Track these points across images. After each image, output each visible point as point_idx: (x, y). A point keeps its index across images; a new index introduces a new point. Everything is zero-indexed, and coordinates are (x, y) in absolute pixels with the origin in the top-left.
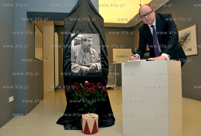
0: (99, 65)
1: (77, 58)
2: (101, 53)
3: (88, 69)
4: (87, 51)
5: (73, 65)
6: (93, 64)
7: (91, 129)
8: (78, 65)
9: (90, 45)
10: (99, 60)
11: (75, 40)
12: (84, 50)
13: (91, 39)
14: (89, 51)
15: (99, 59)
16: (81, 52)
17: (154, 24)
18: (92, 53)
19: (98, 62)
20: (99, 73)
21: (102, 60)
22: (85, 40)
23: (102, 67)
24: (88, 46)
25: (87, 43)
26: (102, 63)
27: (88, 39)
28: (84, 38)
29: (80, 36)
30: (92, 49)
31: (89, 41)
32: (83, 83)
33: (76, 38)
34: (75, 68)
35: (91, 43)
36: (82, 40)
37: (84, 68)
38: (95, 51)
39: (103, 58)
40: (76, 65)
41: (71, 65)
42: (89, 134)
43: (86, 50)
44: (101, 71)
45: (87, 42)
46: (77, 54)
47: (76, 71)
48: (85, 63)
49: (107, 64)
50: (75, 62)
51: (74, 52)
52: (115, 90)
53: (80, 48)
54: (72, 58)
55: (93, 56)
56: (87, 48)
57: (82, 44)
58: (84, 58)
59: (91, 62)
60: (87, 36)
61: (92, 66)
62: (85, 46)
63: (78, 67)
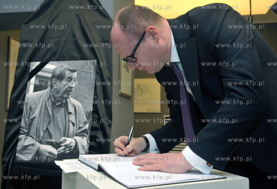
0: (84, 144)
1: (35, 122)
2: (93, 112)
3: (55, 151)
4: (60, 106)
6: (69, 141)
8: (34, 141)
9: (69, 91)
11: (38, 77)
12: (53, 104)
13: (75, 75)
14: (65, 105)
15: (87, 126)
21: (93, 128)
22: (60, 77)
24: (66, 91)
25: (62, 85)
26: (92, 138)
27: (68, 73)
28: (58, 72)
29: (50, 66)
31: (70, 79)
33: (40, 73)
34: (25, 148)
35: (73, 84)
36: (53, 77)
38: (80, 105)
43: (59, 102)
45: (64, 82)
47: (26, 157)
48: (51, 137)
50: (27, 134)
51: (31, 109)
53: (46, 98)
54: (23, 124)
55: (72, 118)
56: (62, 97)
57: (52, 87)
58: (49, 123)
59: (66, 134)
60: (66, 66)
61: (66, 146)
62: (58, 92)
63: (33, 145)
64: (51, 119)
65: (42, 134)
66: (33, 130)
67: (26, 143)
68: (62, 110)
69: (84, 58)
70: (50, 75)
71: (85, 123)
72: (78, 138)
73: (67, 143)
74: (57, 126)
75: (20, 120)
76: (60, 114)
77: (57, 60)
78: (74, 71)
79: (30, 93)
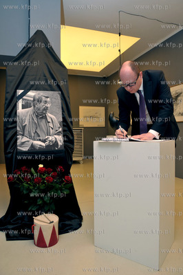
0: (60, 139)
2: (63, 121)
3: (43, 144)
4: (42, 118)
5: (21, 139)
7: (47, 239)
8: (28, 139)
9: (46, 109)
10: (60, 132)
12: (37, 116)
13: (48, 100)
14: (45, 117)
15: (61, 129)
16: (33, 119)
17: (141, 88)
18: (49, 120)
19: (58, 134)
20: (59, 151)
21: (64, 131)
22: (39, 101)
23: (64, 141)
24: (44, 109)
25: (42, 105)
26: (64, 136)
27: (44, 99)
28: (37, 97)
29: (31, 93)
30: (49, 115)
31: (46, 102)
32: (36, 168)
33: (24, 97)
34: (23, 143)
36: (34, 100)
37: (38, 143)
38: (55, 117)
39: (66, 129)
40: (25, 139)
41: (17, 139)
42: (45, 246)
43: (41, 115)
44: (63, 148)
46: (27, 123)
47: (25, 149)
48: (39, 136)
49: (71, 138)
50: (23, 135)
51: (22, 119)
52: (81, 165)
53: (32, 113)
54: (18, 129)
55: (51, 125)
56: (42, 112)
57: (34, 106)
58: (37, 128)
59: (48, 134)
60: (42, 94)
61: (50, 141)
62: (39, 110)
63: (28, 141)
64: (37, 126)
65: (33, 135)
66: (26, 133)
67: (23, 141)
68: (44, 120)
69: (52, 90)
70: (32, 99)
71: (59, 128)
72: (56, 136)
73: (50, 139)
74: (42, 130)
75: (16, 127)
76: (43, 123)
77: (35, 90)
78: (47, 97)
79: (20, 110)
